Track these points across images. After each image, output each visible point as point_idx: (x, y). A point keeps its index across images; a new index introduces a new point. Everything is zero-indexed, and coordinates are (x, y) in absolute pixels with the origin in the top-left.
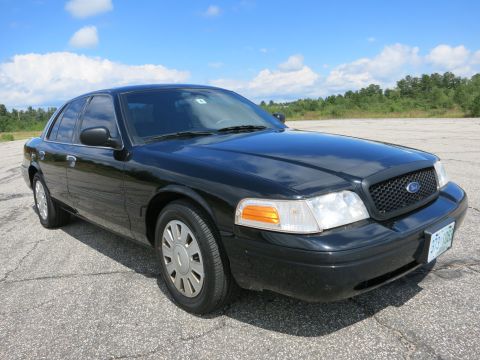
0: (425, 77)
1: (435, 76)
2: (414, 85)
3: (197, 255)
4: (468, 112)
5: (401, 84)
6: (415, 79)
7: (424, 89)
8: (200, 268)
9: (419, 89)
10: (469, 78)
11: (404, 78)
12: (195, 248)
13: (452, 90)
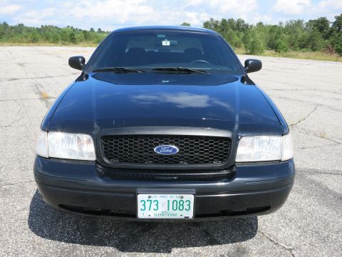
0: (224, 21)
1: (231, 21)
2: (216, 26)
5: (206, 24)
6: (217, 22)
7: (223, 30)
10: (255, 25)
13: (242, 33)
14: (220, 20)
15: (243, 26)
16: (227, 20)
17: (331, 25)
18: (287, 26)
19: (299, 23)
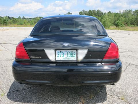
14: (88, 11)
15: (100, 13)
16: (92, 10)
18: (124, 13)
19: (130, 11)
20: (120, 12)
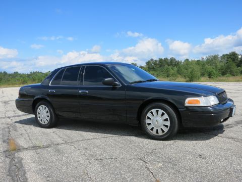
0: (161, 60)
1: (166, 59)
2: (155, 64)
3: (167, 119)
4: (188, 79)
5: (148, 63)
6: (156, 61)
7: (160, 66)
8: (168, 123)
9: (158, 66)
10: (183, 61)
11: (150, 60)
12: (166, 116)
13: (175, 67)
14: (158, 59)
15: (175, 62)
16: (163, 59)
17: (240, 57)
18: (208, 60)
19: (216, 57)
20: (203, 58)
